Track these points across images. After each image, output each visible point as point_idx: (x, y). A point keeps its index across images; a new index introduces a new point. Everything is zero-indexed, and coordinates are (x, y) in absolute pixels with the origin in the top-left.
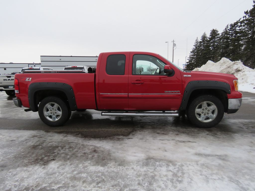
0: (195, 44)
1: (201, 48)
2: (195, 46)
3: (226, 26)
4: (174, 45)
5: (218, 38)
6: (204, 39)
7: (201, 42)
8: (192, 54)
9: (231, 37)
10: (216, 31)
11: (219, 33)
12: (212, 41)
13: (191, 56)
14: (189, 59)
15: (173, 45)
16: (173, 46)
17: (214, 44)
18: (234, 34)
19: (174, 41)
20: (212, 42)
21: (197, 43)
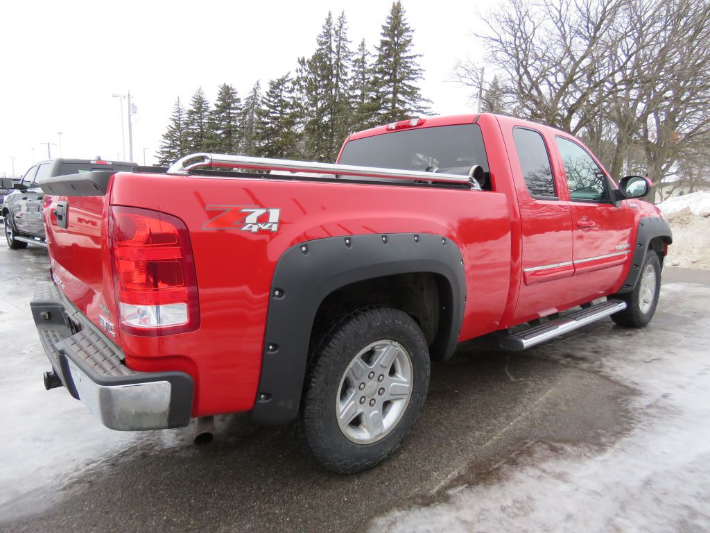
0: (175, 114)
1: (193, 129)
2: (174, 120)
3: (255, 83)
4: (132, 109)
5: (236, 108)
6: (201, 107)
7: (191, 113)
8: (169, 142)
9: (272, 113)
10: (233, 90)
11: (237, 96)
12: (223, 114)
13: (166, 147)
14: (159, 155)
15: (129, 108)
16: (129, 111)
17: (229, 122)
18: (277, 106)
19: (129, 95)
20: (223, 117)
21: (178, 112)
